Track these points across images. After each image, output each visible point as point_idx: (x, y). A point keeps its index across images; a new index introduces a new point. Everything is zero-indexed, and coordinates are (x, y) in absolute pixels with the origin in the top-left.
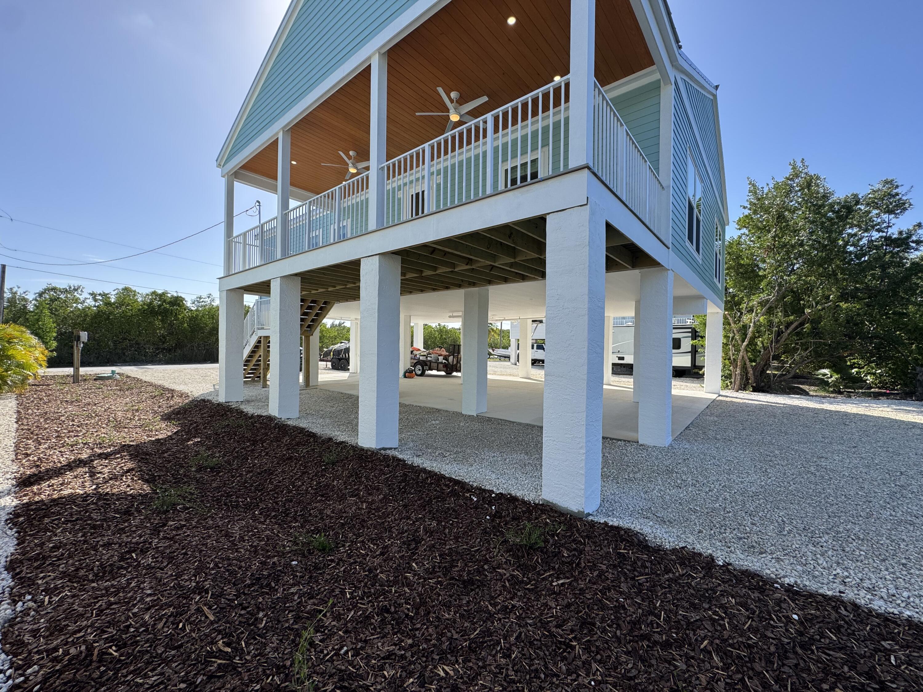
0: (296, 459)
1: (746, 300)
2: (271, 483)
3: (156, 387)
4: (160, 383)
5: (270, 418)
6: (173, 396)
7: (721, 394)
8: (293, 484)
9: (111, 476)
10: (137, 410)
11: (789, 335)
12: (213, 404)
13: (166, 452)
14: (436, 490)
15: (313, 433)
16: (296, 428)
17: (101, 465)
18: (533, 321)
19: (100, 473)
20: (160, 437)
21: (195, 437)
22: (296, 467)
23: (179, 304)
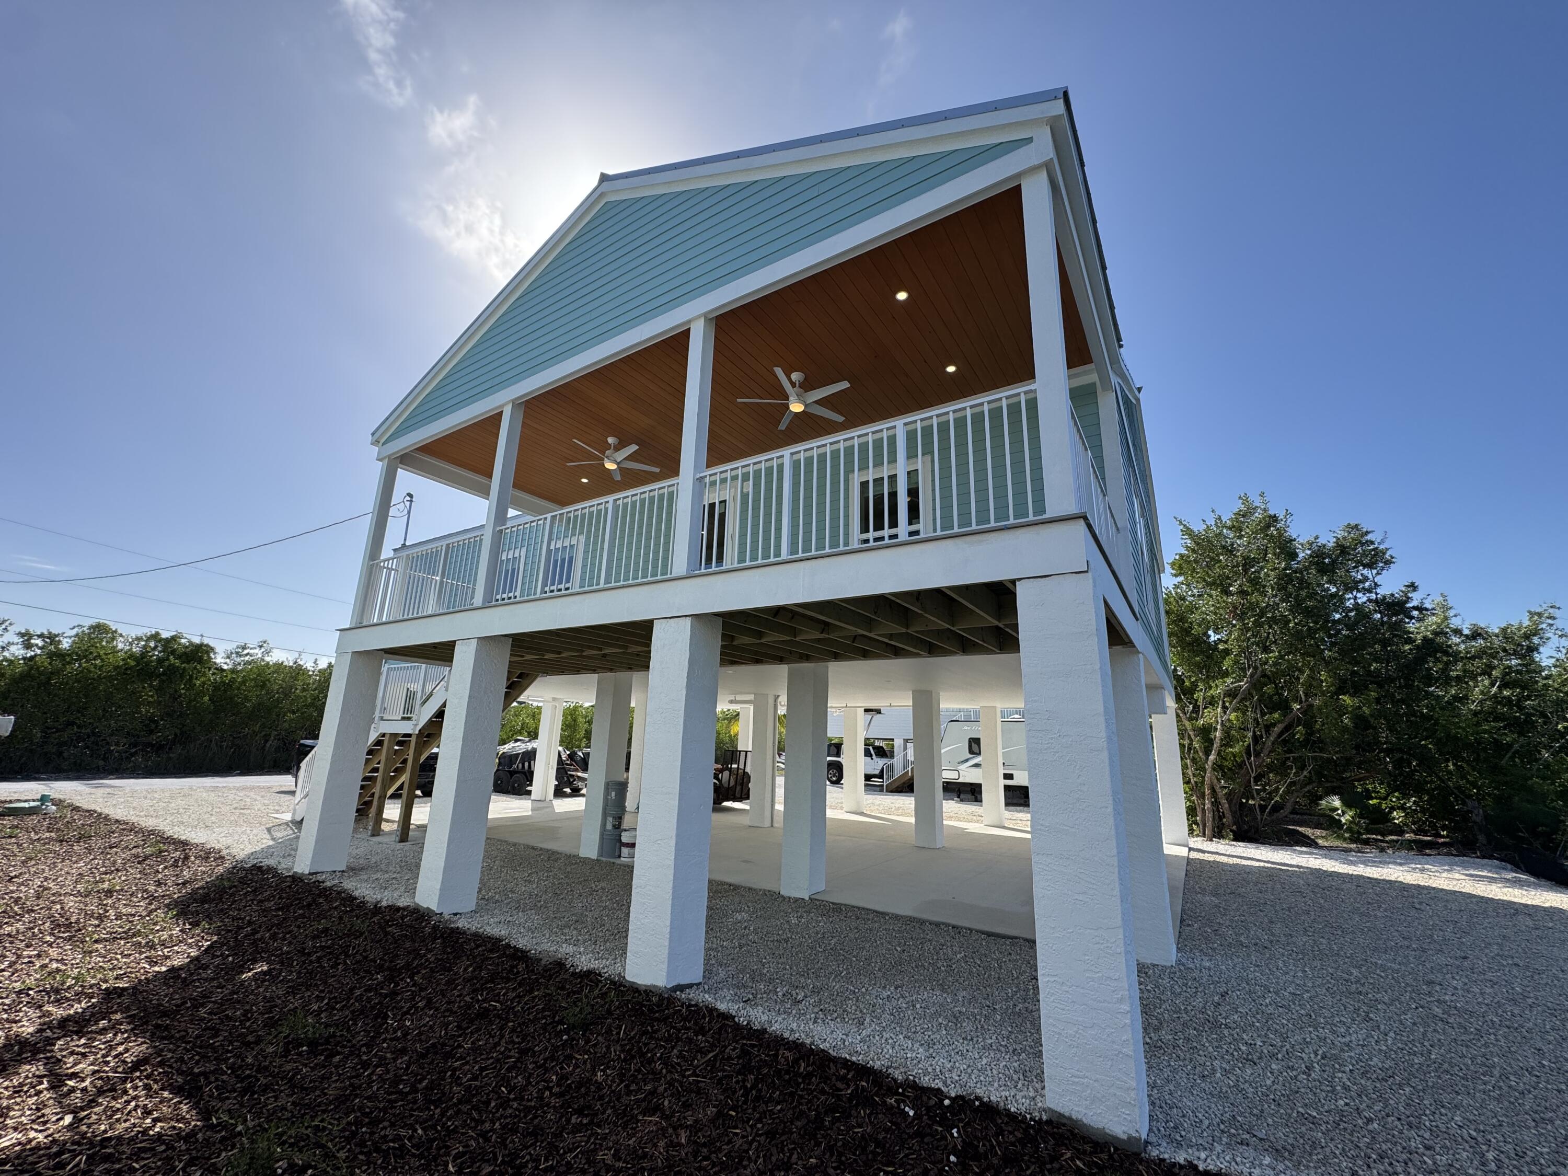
0: (499, 1016)
1: (1201, 686)
2: (457, 1081)
3: (148, 834)
4: (149, 823)
5: (420, 915)
6: (187, 858)
7: (1192, 845)
8: (506, 1081)
9: (99, 1083)
10: (109, 893)
11: (1273, 743)
12: (282, 878)
13: (203, 1005)
14: (823, 1092)
15: (522, 951)
16: (479, 939)
17: (72, 1053)
18: (866, 711)
19: (74, 1076)
20: (177, 962)
21: (255, 961)
22: (502, 1036)
23: (201, 657)
